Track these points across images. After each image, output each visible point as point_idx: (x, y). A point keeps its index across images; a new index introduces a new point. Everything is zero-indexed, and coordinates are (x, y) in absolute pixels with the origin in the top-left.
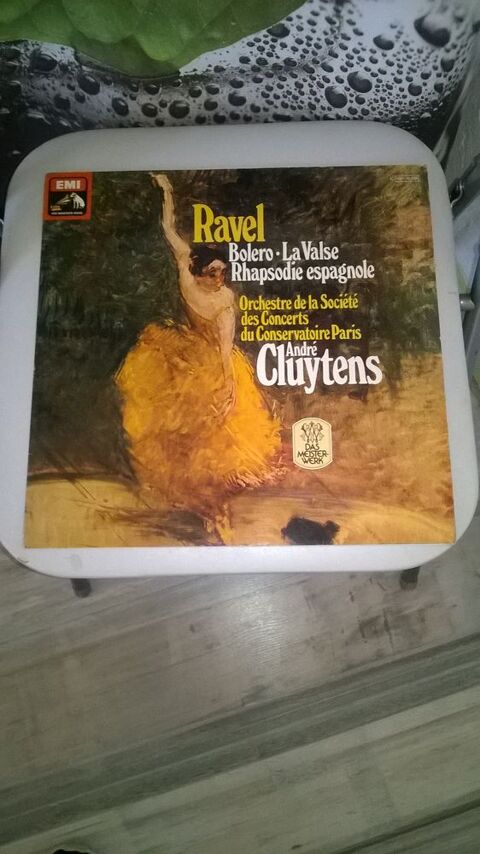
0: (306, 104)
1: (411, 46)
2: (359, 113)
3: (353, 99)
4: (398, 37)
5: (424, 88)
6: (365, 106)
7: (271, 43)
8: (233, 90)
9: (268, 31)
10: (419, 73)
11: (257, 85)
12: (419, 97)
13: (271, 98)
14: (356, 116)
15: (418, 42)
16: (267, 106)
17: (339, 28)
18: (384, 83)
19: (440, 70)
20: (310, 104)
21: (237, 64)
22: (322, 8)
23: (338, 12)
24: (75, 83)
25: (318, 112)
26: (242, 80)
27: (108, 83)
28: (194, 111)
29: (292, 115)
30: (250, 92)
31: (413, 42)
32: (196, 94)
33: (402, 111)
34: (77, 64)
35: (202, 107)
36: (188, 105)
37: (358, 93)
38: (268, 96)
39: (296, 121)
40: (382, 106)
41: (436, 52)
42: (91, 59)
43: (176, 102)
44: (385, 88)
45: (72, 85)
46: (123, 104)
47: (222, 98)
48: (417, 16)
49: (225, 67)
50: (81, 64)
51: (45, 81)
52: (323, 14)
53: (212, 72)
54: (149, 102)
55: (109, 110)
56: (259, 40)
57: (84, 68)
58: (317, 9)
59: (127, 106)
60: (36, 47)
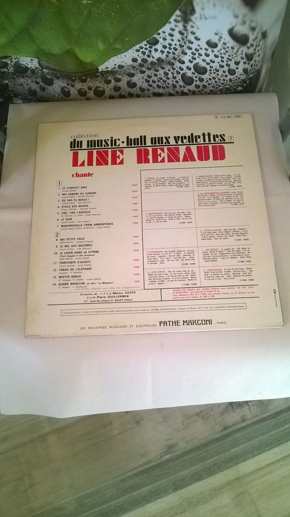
0: (171, 85)
1: (228, 45)
2: (201, 87)
3: (197, 79)
4: (219, 40)
5: (237, 71)
6: (204, 83)
7: (149, 49)
8: (129, 78)
9: (147, 42)
10: (233, 61)
11: (143, 75)
12: (234, 76)
13: (151, 83)
14: (200, 89)
15: (231, 43)
16: (149, 87)
17: (186, 37)
18: (214, 68)
19: (245, 60)
20: (173, 84)
21: (130, 63)
22: (176, 26)
23: (185, 27)
24: (39, 80)
25: (178, 89)
26: (134, 72)
27: (58, 78)
28: (108, 92)
29: (163, 93)
30: (139, 79)
31: (228, 42)
32: (108, 82)
33: (225, 85)
34: (41, 68)
35: (112, 90)
36: (104, 89)
37: (200, 75)
38: (149, 81)
39: (166, 96)
40: (214, 83)
41: (242, 49)
42: (48, 65)
43: (97, 87)
44: (215, 71)
45: (38, 81)
46: (67, 90)
47: (123, 84)
48: (229, 27)
49: (124, 65)
50: (43, 68)
51: (22, 80)
52: (177, 30)
53: (117, 69)
54: (82, 87)
55: (59, 94)
56: (142, 48)
57: (44, 70)
58: (173, 27)
59: (69, 92)
60: (17, 60)
